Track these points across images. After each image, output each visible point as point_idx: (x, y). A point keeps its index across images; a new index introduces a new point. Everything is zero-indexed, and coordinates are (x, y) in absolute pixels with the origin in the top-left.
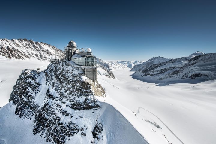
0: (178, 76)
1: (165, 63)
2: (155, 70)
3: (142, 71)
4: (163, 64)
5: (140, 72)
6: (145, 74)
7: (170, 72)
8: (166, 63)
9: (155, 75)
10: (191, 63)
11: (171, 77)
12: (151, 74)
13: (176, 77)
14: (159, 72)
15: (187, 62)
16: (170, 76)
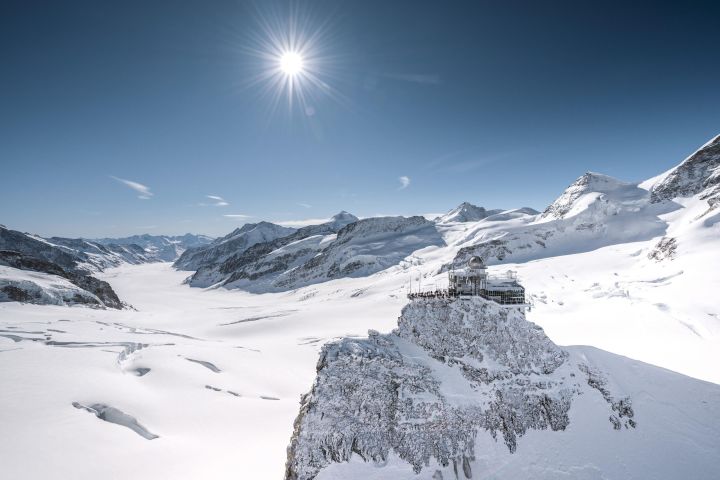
0: (320, 271)
1: (284, 241)
2: (260, 261)
3: (218, 268)
4: (279, 244)
5: (214, 270)
6: (230, 275)
7: (301, 262)
8: (287, 239)
9: (261, 274)
10: (342, 239)
11: (303, 276)
12: (251, 274)
13: (315, 273)
14: (272, 267)
15: (333, 236)
16: (302, 273)
